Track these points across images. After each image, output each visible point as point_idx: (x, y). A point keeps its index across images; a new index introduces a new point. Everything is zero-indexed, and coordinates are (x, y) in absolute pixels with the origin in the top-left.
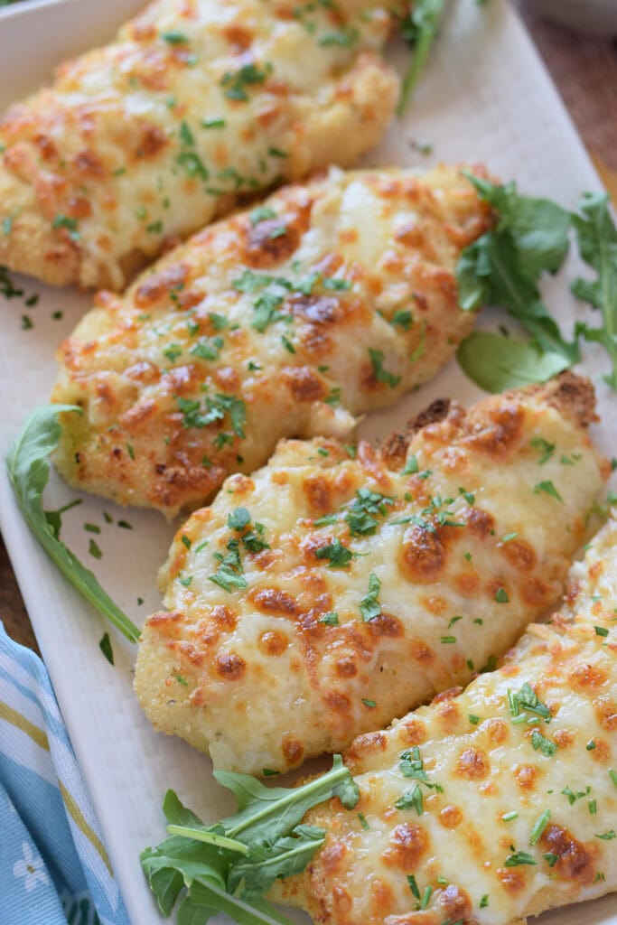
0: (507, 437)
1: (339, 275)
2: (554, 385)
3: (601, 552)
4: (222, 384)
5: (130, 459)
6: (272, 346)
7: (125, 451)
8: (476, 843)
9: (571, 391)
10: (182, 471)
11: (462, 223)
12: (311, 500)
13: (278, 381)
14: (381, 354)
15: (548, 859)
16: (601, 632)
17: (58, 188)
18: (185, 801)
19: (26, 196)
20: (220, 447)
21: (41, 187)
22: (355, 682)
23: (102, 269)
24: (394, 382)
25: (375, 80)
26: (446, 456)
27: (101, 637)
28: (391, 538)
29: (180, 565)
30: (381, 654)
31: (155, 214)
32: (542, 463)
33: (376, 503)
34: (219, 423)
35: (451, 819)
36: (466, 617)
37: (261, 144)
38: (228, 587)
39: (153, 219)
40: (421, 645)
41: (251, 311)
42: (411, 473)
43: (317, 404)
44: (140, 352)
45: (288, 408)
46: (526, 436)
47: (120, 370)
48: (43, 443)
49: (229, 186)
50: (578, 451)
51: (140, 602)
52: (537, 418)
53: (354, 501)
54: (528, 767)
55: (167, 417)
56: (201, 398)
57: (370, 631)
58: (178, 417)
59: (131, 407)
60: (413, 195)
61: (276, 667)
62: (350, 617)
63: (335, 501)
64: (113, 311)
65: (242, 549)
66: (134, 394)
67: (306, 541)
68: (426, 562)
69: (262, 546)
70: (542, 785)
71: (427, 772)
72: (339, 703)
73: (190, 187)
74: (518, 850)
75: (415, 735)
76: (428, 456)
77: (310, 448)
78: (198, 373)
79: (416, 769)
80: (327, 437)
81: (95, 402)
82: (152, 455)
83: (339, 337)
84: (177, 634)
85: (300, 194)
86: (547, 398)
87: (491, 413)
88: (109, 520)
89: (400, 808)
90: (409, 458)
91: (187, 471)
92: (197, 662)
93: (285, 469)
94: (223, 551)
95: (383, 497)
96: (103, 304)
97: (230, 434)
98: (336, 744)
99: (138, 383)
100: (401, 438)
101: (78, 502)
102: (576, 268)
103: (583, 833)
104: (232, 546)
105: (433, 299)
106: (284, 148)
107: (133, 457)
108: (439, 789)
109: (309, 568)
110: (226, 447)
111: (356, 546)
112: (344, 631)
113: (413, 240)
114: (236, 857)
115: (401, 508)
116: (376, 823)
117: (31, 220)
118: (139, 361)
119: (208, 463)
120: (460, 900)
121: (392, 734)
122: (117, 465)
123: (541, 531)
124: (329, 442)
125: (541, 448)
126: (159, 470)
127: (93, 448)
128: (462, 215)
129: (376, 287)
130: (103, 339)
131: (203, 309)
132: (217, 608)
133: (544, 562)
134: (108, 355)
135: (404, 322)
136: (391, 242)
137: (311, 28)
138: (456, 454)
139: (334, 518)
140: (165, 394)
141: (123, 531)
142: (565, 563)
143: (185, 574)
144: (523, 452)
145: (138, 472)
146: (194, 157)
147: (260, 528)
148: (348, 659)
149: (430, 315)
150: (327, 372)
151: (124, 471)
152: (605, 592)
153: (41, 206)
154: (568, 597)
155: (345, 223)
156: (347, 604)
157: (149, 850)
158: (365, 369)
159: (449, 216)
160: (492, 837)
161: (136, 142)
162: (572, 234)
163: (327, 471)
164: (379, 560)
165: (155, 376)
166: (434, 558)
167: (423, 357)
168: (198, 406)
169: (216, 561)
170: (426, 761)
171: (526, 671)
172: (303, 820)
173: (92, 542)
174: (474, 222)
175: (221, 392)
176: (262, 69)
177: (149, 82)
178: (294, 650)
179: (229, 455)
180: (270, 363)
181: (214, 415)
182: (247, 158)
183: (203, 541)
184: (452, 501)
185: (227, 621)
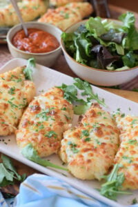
0: (94, 114)
2: (93, 106)
3: (119, 121)
6: (51, 121)
7: (43, 146)
12: (76, 136)
14: (66, 115)
20: (56, 138)
22: (107, 153)
24: (70, 118)
25: (30, 83)
28: (92, 134)
29: (66, 155)
32: (101, 115)
33: (86, 131)
34: (53, 135)
36: (112, 138)
37: (22, 99)
38: (77, 152)
40: (110, 144)
41: (43, 119)
42: (86, 125)
43: (64, 125)
44: (32, 133)
45: (60, 128)
46: (96, 113)
49: (22, 107)
52: (95, 110)
55: (45, 138)
57: (102, 146)
59: (38, 140)
62: (98, 146)
63: (80, 134)
64: (21, 131)
69: (76, 145)
71: (128, 157)
72: (107, 157)
75: (121, 154)
76: (86, 122)
80: (70, 128)
81: (32, 142)
82: (47, 144)
83: (59, 115)
85: (34, 102)
90: (84, 124)
92: (83, 163)
94: (71, 149)
100: (80, 123)
102: (80, 92)
104: (72, 147)
106: (25, 98)
107: (45, 146)
108: (132, 158)
109: (86, 144)
111: (89, 137)
112: (99, 148)
115: (90, 130)
116: (129, 167)
123: (110, 123)
126: (50, 146)
128: (59, 93)
129: (57, 107)
131: (35, 123)
132: (78, 156)
137: (14, 81)
138: (90, 119)
139: (82, 136)
143: (69, 156)
144: (98, 115)
146: (14, 105)
148: (103, 151)
149: (68, 107)
150: (62, 120)
151: (45, 149)
155: (44, 102)
156: (95, 145)
159: (57, 94)
163: (75, 132)
164: (94, 137)
166: (101, 132)
168: (47, 135)
169: (71, 151)
170: (126, 156)
171: (126, 139)
172: (118, 173)
174: (61, 92)
178: (95, 154)
180: (53, 123)
181: (51, 135)
182: (21, 101)
183: (67, 150)
185: (81, 156)
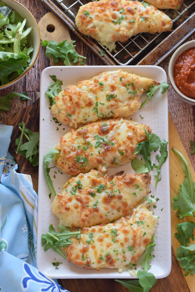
0: (131, 183)
1: (113, 142)
2: (144, 175)
3: (140, 208)
4: (85, 155)
6: (97, 152)
7: (64, 163)
8: (96, 253)
9: (147, 177)
10: (73, 169)
11: (140, 138)
12: (93, 183)
13: (95, 158)
14: (116, 158)
15: (106, 260)
16: (131, 224)
17: (70, 107)
18: (54, 227)
19: (64, 107)
20: (81, 167)
21: (67, 106)
22: (87, 218)
24: (117, 164)
25: (136, 103)
26: (119, 183)
27: (50, 193)
28: (103, 194)
29: (66, 187)
30: (94, 214)
31: (86, 117)
32: (136, 189)
33: (103, 187)
34: (82, 163)
35: (93, 247)
36: (111, 213)
37: (110, 110)
38: (72, 194)
40: (101, 215)
41: (95, 143)
42: (111, 184)
43: (100, 165)
44: (73, 145)
45: (96, 163)
46: (135, 183)
47: (69, 148)
48: (50, 157)
49: (102, 116)
50: (143, 189)
51: (59, 188)
52: (138, 181)
53: (100, 185)
54: (109, 243)
56: (81, 157)
57: (93, 210)
58: (75, 159)
59: (68, 155)
60: (133, 129)
61: (75, 211)
62: (91, 206)
63: (97, 184)
64: (72, 134)
65: (77, 188)
66: (70, 153)
67: (89, 190)
68: (107, 201)
69: (81, 189)
70: (110, 247)
71: (93, 238)
72: (84, 221)
73: (94, 114)
74: (102, 257)
75: (94, 231)
76: (116, 181)
77: (96, 172)
78: (82, 152)
79: (91, 236)
80: (100, 171)
81: (62, 152)
82: (69, 165)
83: (109, 154)
84: (61, 199)
85: (113, 122)
86: (142, 177)
87: (130, 178)
88: (59, 171)
89: (86, 242)
90: (113, 180)
91: (74, 170)
92: (62, 206)
93: (90, 176)
94: (74, 187)
95: (105, 186)
96: (71, 131)
97: (83, 165)
98: (81, 227)
99: (71, 151)
100: (113, 176)
101: (55, 167)
102: (158, 153)
103: (114, 257)
104: (76, 187)
105: (129, 151)
106: (114, 112)
107: (65, 164)
108: (94, 242)
109: (87, 195)
110: (82, 167)
111: (97, 194)
112: (89, 209)
113: (130, 138)
114: (57, 241)
115: (108, 190)
116: (81, 243)
117: (63, 112)
118: (73, 147)
119: (78, 169)
120: (89, 262)
121: (90, 229)
123: (130, 201)
124: (100, 173)
125: (137, 186)
126: (69, 168)
127: (59, 160)
128: (141, 136)
129: (120, 146)
130: (68, 140)
131: (88, 140)
132: (69, 197)
133: (129, 206)
134: (68, 144)
135: (122, 154)
136: (126, 137)
137: (128, 89)
138: (120, 183)
139: (95, 187)
140: (75, 154)
141: (61, 174)
142: (133, 208)
143: (67, 189)
144: (133, 186)
145: (65, 167)
146: (97, 109)
147: (82, 185)
148: (87, 214)
149: (127, 154)
150: (104, 160)
151: (63, 166)
152: (136, 217)
153: (66, 110)
154: (131, 214)
155: (119, 131)
156: (91, 204)
157: (44, 234)
158: (112, 160)
159: (139, 135)
160: (99, 253)
161: (87, 103)
162: (160, 146)
163: (97, 179)
164: (100, 198)
165: (75, 150)
166: (109, 201)
167: (124, 161)
169: (72, 188)
170: (94, 236)
171: (117, 226)
172: (70, 238)
173: (55, 175)
174: (143, 138)
175: (85, 157)
176: (115, 95)
177: (94, 92)
178: (79, 209)
179: (82, 169)
180: (95, 154)
181: (82, 161)
182: (106, 112)
183: (71, 184)
184: (116, 192)
185: (70, 200)
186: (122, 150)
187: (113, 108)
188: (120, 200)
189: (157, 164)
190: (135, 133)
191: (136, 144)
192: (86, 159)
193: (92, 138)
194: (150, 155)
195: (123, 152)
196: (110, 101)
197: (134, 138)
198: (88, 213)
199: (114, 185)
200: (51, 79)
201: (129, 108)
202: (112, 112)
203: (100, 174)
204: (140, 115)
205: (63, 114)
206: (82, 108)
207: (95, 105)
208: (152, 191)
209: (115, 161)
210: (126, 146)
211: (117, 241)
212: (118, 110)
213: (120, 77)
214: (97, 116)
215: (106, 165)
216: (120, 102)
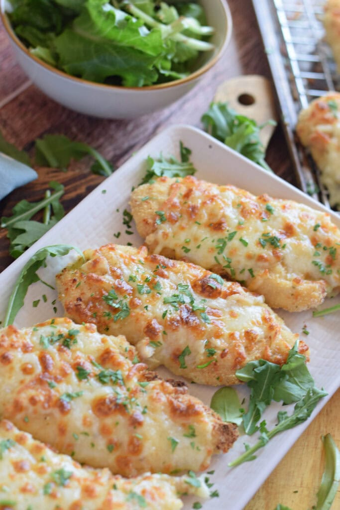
0: (184, 413)
1: (211, 317)
2: (225, 423)
4: (132, 302)
5: (75, 286)
6: (160, 309)
9: (227, 434)
11: (274, 353)
12: (102, 356)
13: (147, 319)
17: (174, 206)
19: (164, 198)
21: (170, 200)
22: (31, 409)
23: (156, 243)
24: (183, 366)
25: (314, 289)
26: (157, 394)
30: (51, 413)
31: (191, 245)
32: (185, 435)
33: (117, 378)
36: (90, 438)
37: (250, 264)
38: (42, 343)
39: (189, 247)
40: (66, 426)
41: (171, 295)
42: (141, 386)
43: (148, 338)
44: (124, 267)
47: (110, 264)
49: (224, 264)
50: (201, 448)
52: (203, 422)
53: (112, 371)
54: (33, 487)
55: (103, 290)
56: (121, 298)
57: (56, 403)
58: (105, 293)
60: (271, 328)
61: (18, 375)
62: (58, 391)
64: (138, 253)
65: (62, 340)
66: (104, 274)
67: (82, 361)
68: (102, 408)
69: (67, 346)
70: (28, 496)
72: (18, 407)
73: (212, 250)
75: (20, 440)
77: (126, 345)
78: (131, 291)
79: (6, 446)
80: (137, 350)
82: (82, 294)
83: (182, 330)
86: (216, 423)
88: (53, 303)
90: (148, 383)
91: (85, 308)
92: (1, 346)
93: (109, 341)
95: (123, 380)
96: (139, 249)
97: (112, 316)
99: (109, 271)
100: (156, 377)
101: (53, 288)
102: (290, 409)
105: (229, 358)
106: (255, 274)
107: (77, 287)
109: (70, 367)
110: (107, 318)
113: (250, 337)
117: (155, 205)
118: (119, 269)
119: (95, 315)
121: (16, 432)
122: (70, 284)
123: (153, 450)
124: (134, 351)
125: (191, 431)
126: (79, 299)
127: (72, 272)
130: (119, 252)
131: (159, 279)
133: (141, 460)
134: (114, 256)
136: (243, 331)
137: (316, 254)
140: (111, 283)
141: (53, 311)
143: (38, 329)
146: (225, 244)
147: (75, 342)
150: (165, 335)
153: (163, 205)
156: (62, 389)
158: (178, 350)
161: (215, 221)
163: (119, 355)
165: (118, 277)
167: (203, 371)
168: (117, 299)
170: (12, 449)
174: (279, 357)
175: (128, 303)
176: (282, 243)
177: (244, 211)
178: (29, 378)
179: (104, 323)
182: (240, 262)
183: (56, 326)
184: (138, 405)
185: (27, 349)
186: (216, 347)
187: (260, 264)
188: (131, 428)
189: (271, 427)
190: (270, 339)
191: (254, 357)
192: (127, 308)
193: (172, 284)
194: (268, 403)
195: (216, 351)
196: (263, 246)
197: (260, 344)
198: (42, 398)
199: (143, 392)
200: (178, 150)
201: (294, 287)
202: (251, 271)
203: (133, 353)
204: (305, 326)
205: (151, 209)
206: (196, 222)
207: (226, 234)
208: (215, 474)
209: (184, 356)
210: (230, 344)
211: (53, 496)
212: (268, 275)
213: (320, 223)
214: (215, 258)
215: (159, 348)
216: (283, 264)
